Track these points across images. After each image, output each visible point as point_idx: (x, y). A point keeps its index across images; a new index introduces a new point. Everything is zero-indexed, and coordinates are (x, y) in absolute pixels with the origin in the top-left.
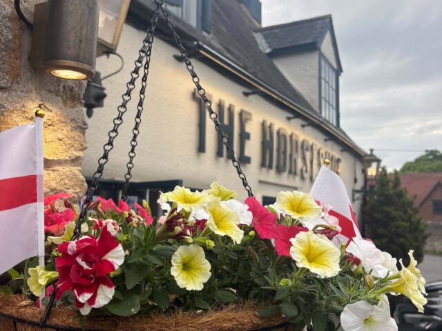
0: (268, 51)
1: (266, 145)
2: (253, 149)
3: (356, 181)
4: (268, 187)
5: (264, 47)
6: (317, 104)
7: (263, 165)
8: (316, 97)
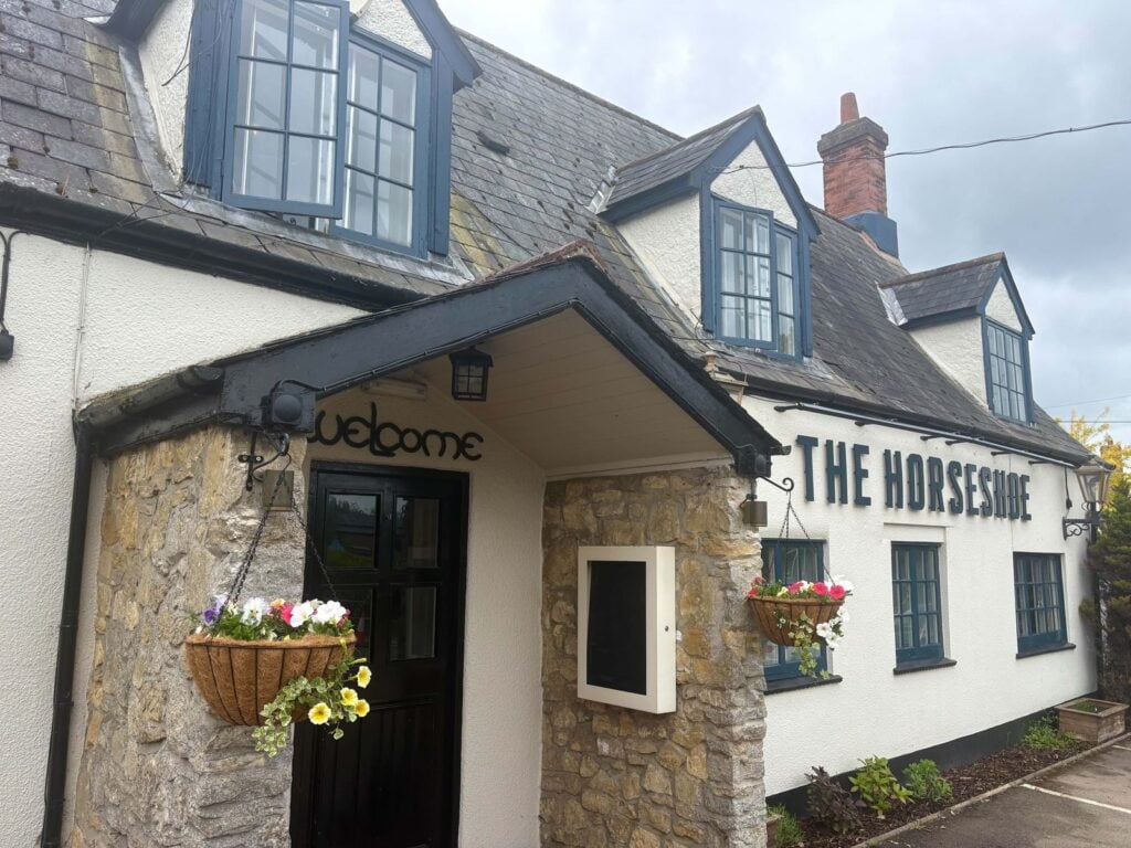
0: (903, 321)
1: (892, 479)
2: (874, 487)
3: (1069, 504)
4: (898, 530)
5: (896, 315)
6: (984, 396)
7: (888, 504)
8: (982, 386)
